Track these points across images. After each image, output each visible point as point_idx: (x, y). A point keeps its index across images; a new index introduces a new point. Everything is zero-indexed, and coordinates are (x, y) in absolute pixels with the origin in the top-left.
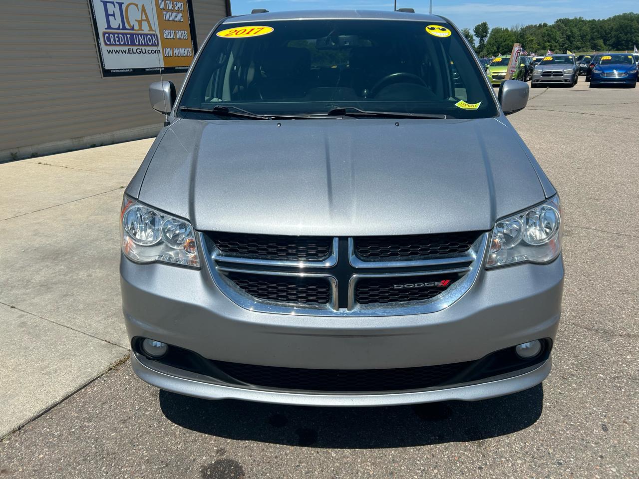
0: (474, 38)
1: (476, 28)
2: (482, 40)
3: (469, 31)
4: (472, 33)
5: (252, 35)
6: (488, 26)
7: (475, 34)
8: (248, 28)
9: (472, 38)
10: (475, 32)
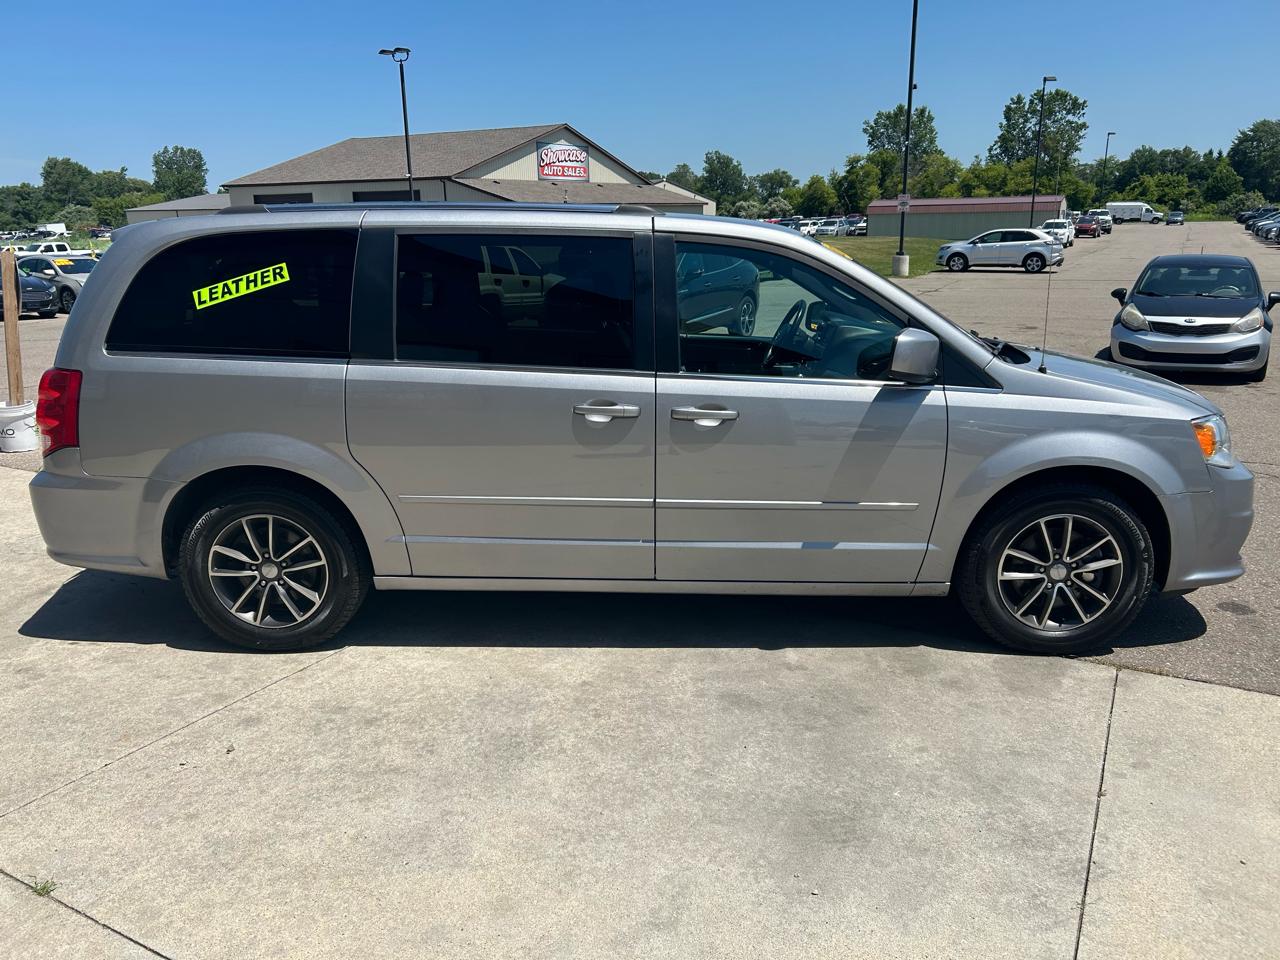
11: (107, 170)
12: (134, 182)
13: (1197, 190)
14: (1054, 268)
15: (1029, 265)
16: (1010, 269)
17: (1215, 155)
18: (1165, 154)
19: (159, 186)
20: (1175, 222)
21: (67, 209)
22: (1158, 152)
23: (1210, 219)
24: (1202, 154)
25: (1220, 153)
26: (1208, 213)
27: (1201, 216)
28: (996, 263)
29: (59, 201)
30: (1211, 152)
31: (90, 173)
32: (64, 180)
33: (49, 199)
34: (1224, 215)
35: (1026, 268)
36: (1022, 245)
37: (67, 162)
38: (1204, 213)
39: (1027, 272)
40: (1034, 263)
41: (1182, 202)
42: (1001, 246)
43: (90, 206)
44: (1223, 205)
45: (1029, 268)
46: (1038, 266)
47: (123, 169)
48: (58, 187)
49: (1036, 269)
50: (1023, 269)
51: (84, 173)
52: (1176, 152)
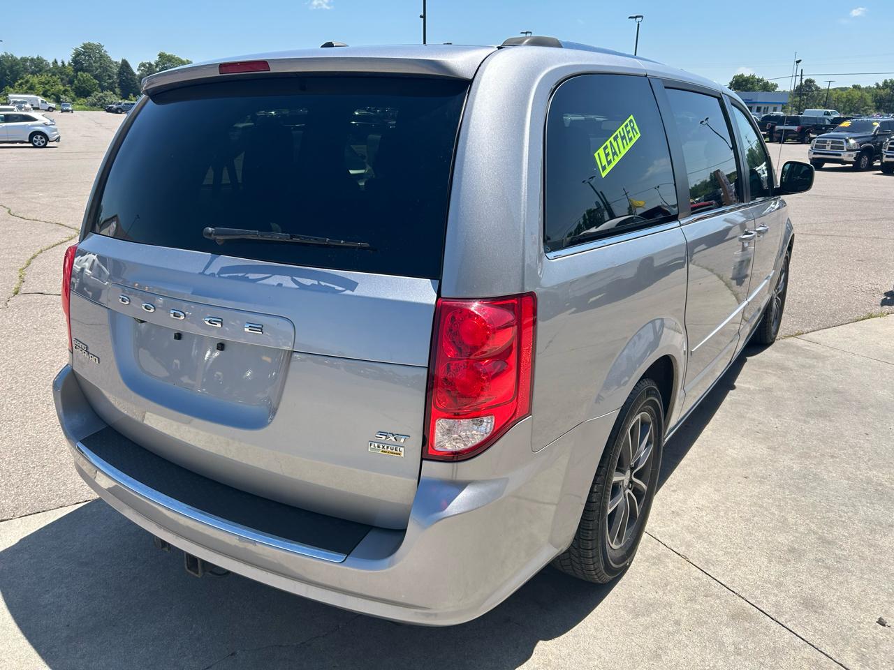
13: (69, 89)
14: (55, 144)
15: (36, 141)
16: (18, 145)
17: (60, 64)
18: (24, 60)
20: (68, 111)
22: (19, 58)
23: (84, 109)
24: (51, 62)
25: (63, 62)
26: (81, 105)
27: (78, 107)
28: (6, 140)
30: (56, 62)
34: (93, 106)
35: (33, 144)
36: (25, 126)
38: (78, 104)
39: (35, 147)
40: (38, 139)
41: (61, 96)
42: (6, 126)
44: (91, 99)
45: (36, 144)
46: (43, 142)
49: (42, 144)
50: (31, 145)
52: (32, 59)
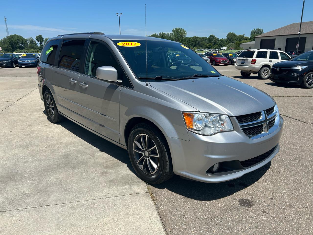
0: (37, 42)
1: (36, 38)
2: (41, 44)
3: (33, 39)
4: (35, 40)
5: (130, 46)
6: (43, 37)
7: (36, 40)
8: (130, 43)
9: (35, 42)
10: (36, 39)
11: (240, 35)
12: (246, 37)
19: (251, 38)
21: (230, 44)
29: (228, 42)
31: (236, 36)
32: (231, 37)
33: (227, 42)
37: (232, 33)
43: (234, 43)
47: (244, 35)
48: (229, 39)
51: (235, 36)
